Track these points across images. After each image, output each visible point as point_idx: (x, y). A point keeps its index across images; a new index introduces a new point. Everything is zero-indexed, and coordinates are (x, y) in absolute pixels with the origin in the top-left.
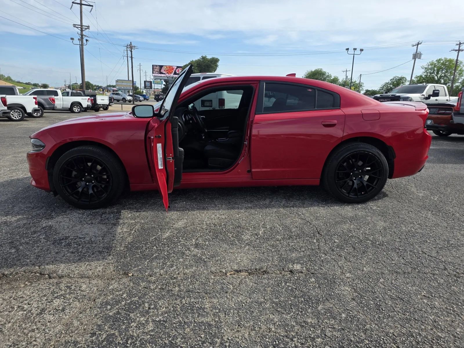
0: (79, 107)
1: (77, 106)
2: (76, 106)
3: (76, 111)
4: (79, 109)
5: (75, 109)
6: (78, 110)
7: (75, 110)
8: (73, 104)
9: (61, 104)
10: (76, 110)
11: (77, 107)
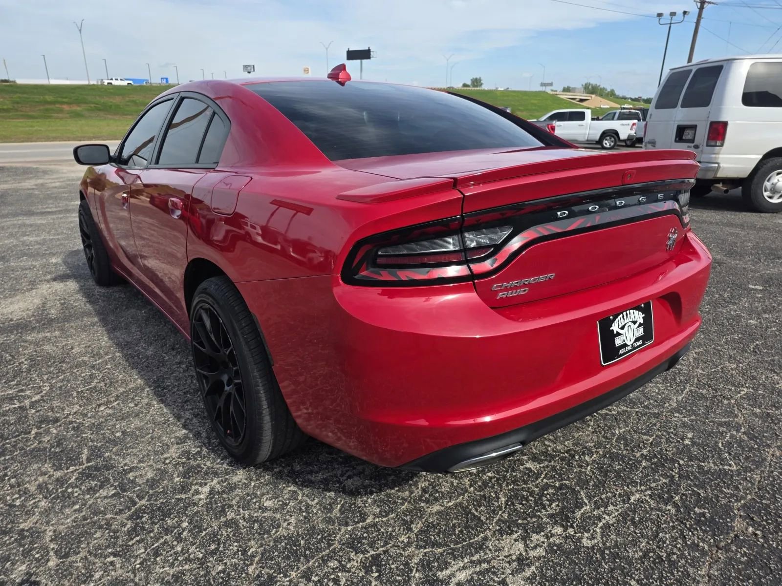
0: (613, 139)
1: (611, 136)
2: (608, 138)
3: (608, 146)
4: (612, 142)
5: (606, 141)
6: (610, 145)
7: (606, 144)
8: (605, 134)
9: (585, 134)
10: (608, 144)
11: (610, 138)
